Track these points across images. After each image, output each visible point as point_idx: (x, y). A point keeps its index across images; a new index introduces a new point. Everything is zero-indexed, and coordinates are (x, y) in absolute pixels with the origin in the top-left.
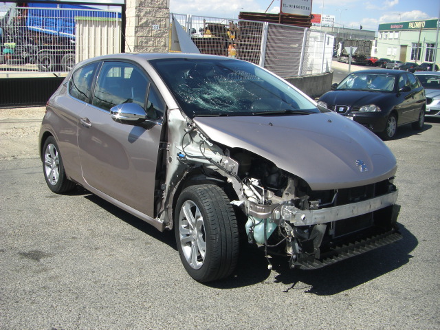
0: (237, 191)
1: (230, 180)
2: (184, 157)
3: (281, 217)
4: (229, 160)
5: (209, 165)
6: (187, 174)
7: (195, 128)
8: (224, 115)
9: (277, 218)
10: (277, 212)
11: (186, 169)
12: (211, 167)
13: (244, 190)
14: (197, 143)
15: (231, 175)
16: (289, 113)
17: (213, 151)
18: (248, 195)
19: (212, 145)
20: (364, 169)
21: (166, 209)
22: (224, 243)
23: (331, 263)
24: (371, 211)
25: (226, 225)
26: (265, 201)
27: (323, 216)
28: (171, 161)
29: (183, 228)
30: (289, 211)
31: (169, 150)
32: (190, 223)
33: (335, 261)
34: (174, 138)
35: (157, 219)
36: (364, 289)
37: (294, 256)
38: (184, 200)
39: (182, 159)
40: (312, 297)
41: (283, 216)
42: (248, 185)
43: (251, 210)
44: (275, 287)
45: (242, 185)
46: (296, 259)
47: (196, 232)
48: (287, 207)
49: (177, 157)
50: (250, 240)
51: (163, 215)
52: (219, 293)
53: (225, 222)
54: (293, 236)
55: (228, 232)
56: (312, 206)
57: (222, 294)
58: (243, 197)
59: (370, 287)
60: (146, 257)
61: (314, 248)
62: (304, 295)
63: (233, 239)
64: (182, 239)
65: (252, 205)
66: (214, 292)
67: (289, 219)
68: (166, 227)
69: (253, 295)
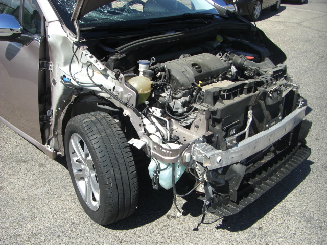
0: (136, 126)
1: (127, 112)
2: (69, 82)
3: (191, 158)
4: (124, 88)
5: (100, 92)
6: (75, 99)
9: (187, 160)
10: (187, 154)
11: (73, 93)
12: (102, 95)
13: (144, 125)
14: (84, 64)
15: (128, 107)
18: (150, 132)
19: (102, 69)
21: (56, 136)
22: (120, 187)
23: (248, 203)
24: (286, 133)
25: (120, 165)
26: (170, 136)
27: (240, 153)
28: (55, 83)
29: (75, 161)
30: (201, 151)
31: (51, 71)
32: (81, 159)
33: (251, 198)
34: (56, 56)
35: (46, 145)
36: (276, 216)
37: (208, 203)
38: (72, 133)
39: (68, 83)
40: (224, 235)
41: (193, 156)
42: (149, 118)
43: (154, 152)
44: (182, 223)
45: (142, 119)
46: (209, 205)
47: (88, 169)
48: (198, 145)
49: (61, 81)
50: (155, 184)
51: (53, 142)
52: (122, 240)
53: (120, 162)
54: (207, 181)
55: (124, 174)
56: (229, 144)
57: (125, 241)
58: (144, 135)
59: (282, 212)
60: (39, 188)
61: (229, 189)
62: (216, 233)
63: (130, 180)
64: (74, 174)
65: (155, 147)
66: (116, 239)
67: (201, 162)
68: (58, 153)
69: (160, 239)
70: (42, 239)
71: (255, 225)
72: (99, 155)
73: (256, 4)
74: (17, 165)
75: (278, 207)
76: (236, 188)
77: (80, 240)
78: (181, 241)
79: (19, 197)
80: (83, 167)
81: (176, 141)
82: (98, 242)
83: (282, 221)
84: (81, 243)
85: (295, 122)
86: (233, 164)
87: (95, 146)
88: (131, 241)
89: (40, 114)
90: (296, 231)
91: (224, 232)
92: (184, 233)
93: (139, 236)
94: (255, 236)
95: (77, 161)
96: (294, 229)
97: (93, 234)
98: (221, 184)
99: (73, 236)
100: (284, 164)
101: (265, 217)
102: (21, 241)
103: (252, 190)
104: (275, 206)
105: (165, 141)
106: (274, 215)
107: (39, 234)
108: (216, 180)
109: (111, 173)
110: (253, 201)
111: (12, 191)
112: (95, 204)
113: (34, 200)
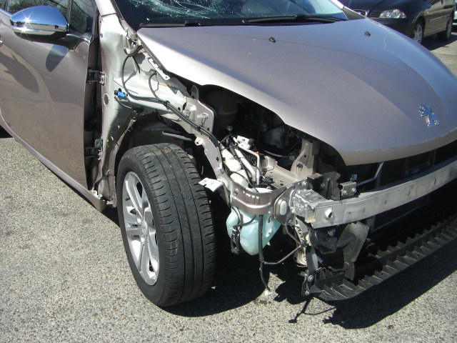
0: (212, 161)
1: (200, 140)
2: (125, 98)
3: (288, 210)
4: (198, 106)
5: (166, 112)
6: (134, 125)
7: (140, 48)
8: (193, 23)
9: (282, 212)
10: (281, 203)
11: (131, 116)
12: (169, 116)
13: (223, 159)
14: (146, 73)
15: (202, 133)
16: (302, 20)
17: (171, 88)
18: (231, 170)
19: (169, 78)
20: (432, 121)
21: (106, 177)
22: (188, 255)
23: (372, 285)
24: (436, 188)
25: (191, 223)
26: (261, 178)
27: (362, 208)
28: (107, 102)
29: (129, 211)
30: (303, 200)
31: (103, 85)
32: (137, 209)
33: (377, 279)
34: (111, 63)
35: (93, 191)
36: (417, 312)
37: (310, 278)
38: (127, 171)
39: (123, 100)
40: (335, 332)
41: (291, 208)
42: (231, 149)
43: (235, 198)
44: (275, 311)
45: (221, 150)
46: (313, 282)
47: (145, 224)
48: (299, 192)
49: (115, 98)
50: (235, 245)
51: (101, 187)
52: (184, 327)
53: (191, 218)
54: (310, 245)
55: (196, 236)
56: (344, 192)
57: (188, 329)
58: (222, 173)
59: (425, 307)
60: (78, 249)
61: (343, 261)
62: (323, 328)
63: (204, 246)
64: (127, 230)
65: (237, 190)
66: (176, 324)
67: (303, 216)
68: (108, 203)
69: (240, 329)
70: (73, 316)
71: (383, 322)
72: (162, 206)
73: (416, 29)
74: (53, 219)
75: (420, 300)
76: (354, 260)
77: (124, 322)
78: (270, 335)
79: (50, 259)
80: (139, 221)
81: (269, 185)
82: (149, 327)
83: (424, 320)
84: (125, 325)
85: (451, 174)
86: (350, 223)
87: (157, 193)
88: (197, 330)
89: (85, 146)
90: (444, 335)
91: (335, 328)
92: (275, 324)
93: (210, 324)
94: (382, 337)
95: (131, 212)
96: (442, 332)
97: (144, 315)
98: (331, 250)
99: (116, 316)
100: (433, 235)
101: (399, 311)
102: (43, 316)
103: (379, 267)
104: (417, 297)
105: (252, 184)
106: (414, 310)
107: (68, 309)
108: (324, 244)
109: (176, 233)
110: (379, 282)
111: (42, 251)
112: (153, 276)
113: (70, 265)
